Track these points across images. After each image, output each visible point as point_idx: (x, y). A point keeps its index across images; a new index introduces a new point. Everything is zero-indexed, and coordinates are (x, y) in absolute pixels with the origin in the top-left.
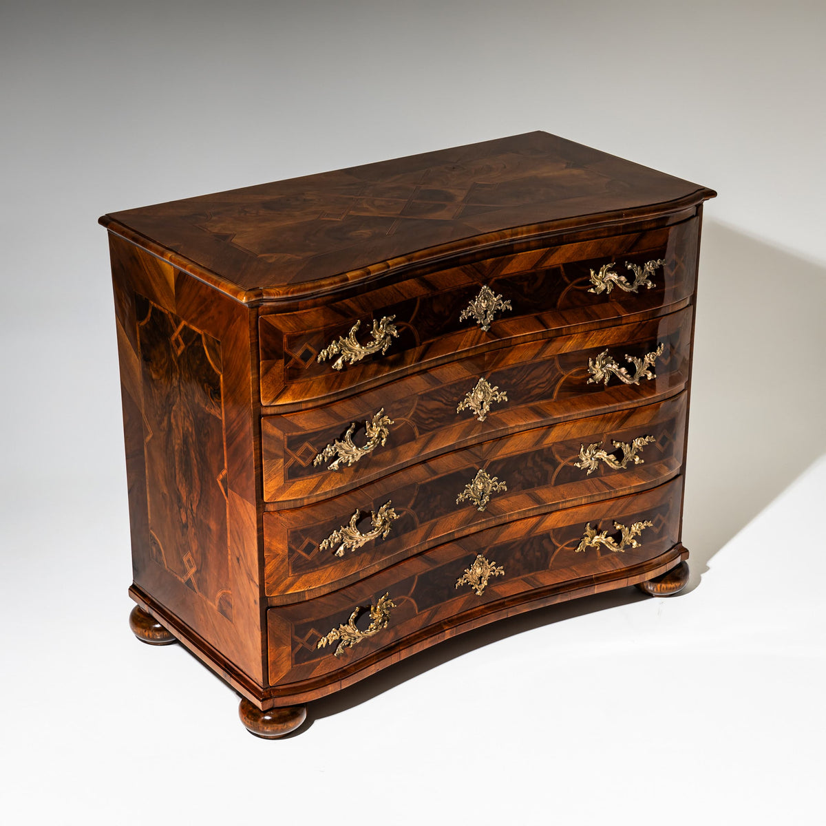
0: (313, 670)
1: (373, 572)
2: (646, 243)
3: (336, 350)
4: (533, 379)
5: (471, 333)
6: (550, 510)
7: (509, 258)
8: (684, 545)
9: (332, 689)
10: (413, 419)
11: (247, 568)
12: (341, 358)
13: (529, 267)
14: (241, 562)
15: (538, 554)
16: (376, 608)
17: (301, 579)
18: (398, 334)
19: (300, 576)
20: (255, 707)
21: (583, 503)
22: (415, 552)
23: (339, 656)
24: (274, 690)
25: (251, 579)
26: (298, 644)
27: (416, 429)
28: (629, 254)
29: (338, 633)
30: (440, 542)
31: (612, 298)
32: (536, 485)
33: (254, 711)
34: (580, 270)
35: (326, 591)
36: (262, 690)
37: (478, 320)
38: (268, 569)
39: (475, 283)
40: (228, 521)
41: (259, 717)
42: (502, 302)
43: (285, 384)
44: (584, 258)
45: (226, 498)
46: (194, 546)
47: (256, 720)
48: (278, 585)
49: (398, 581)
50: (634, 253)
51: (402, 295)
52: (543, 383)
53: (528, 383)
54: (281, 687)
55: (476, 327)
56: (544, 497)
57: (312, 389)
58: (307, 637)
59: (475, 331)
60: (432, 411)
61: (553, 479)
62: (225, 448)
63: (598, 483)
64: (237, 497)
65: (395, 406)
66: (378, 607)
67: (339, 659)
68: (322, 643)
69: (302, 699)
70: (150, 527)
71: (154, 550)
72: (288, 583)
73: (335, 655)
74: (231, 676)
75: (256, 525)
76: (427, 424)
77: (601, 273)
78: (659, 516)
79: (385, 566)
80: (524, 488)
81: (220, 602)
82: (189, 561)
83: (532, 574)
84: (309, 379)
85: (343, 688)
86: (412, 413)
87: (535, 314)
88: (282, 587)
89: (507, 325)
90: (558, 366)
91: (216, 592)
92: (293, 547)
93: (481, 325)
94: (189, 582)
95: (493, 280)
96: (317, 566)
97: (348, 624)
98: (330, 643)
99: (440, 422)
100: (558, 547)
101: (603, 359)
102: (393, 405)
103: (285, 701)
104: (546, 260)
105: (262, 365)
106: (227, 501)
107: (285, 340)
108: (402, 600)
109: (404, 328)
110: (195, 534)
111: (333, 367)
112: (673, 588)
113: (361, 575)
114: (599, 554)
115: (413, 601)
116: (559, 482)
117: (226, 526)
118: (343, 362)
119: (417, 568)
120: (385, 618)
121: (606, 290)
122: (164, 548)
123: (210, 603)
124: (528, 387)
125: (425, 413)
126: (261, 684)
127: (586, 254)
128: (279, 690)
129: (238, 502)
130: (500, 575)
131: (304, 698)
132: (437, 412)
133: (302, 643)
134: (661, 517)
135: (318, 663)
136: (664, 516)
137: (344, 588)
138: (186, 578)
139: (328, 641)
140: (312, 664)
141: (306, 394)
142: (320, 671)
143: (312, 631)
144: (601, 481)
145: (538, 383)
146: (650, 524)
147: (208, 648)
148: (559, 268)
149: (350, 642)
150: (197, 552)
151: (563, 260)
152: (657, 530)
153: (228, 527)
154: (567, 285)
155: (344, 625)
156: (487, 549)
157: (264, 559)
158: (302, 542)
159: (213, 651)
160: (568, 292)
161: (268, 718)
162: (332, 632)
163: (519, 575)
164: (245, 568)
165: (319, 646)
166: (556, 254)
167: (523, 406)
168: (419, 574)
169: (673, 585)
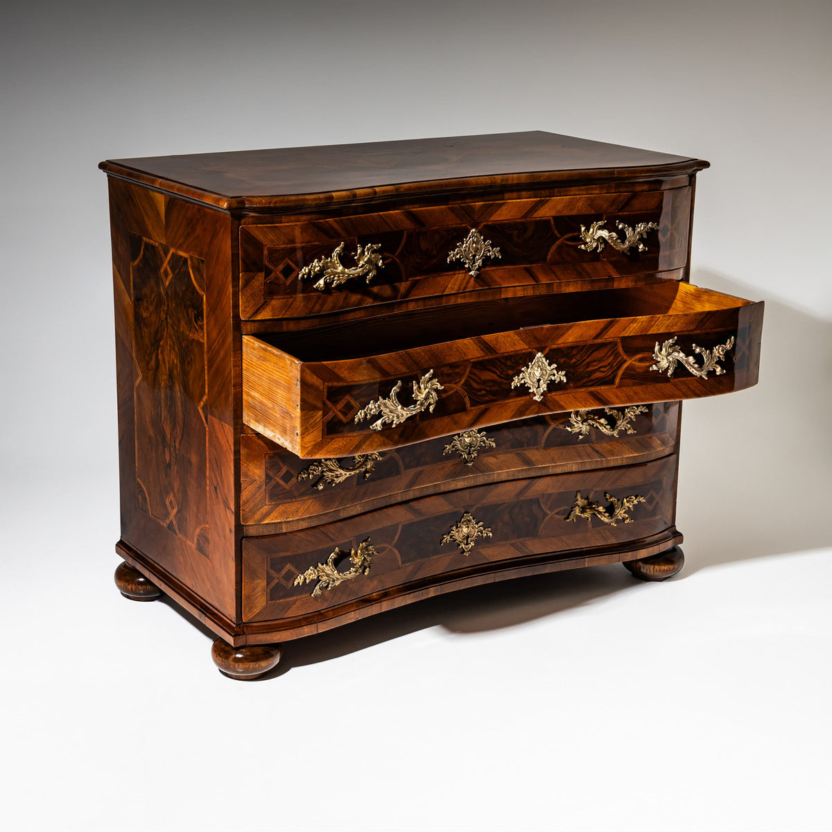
0: (289, 609)
1: (354, 513)
2: (637, 204)
3: (318, 268)
4: (595, 361)
5: (459, 276)
6: (539, 474)
7: (499, 204)
8: (678, 529)
9: (307, 631)
10: (464, 387)
11: (224, 496)
12: (323, 278)
13: (520, 216)
14: (218, 491)
15: (527, 519)
16: (356, 553)
17: (277, 509)
18: (383, 264)
19: (277, 505)
20: (228, 644)
21: (574, 470)
22: (399, 499)
23: (316, 597)
24: (247, 627)
25: (227, 506)
26: (274, 578)
27: (467, 400)
28: (620, 214)
29: (316, 571)
30: (425, 493)
31: (603, 257)
32: (525, 445)
33: (227, 648)
34: (571, 225)
35: (304, 525)
36: (234, 626)
37: (466, 263)
38: (245, 495)
39: (464, 225)
40: (207, 449)
41: (231, 654)
42: (491, 249)
43: (264, 299)
44: (574, 213)
45: (206, 425)
46: (176, 485)
47: (227, 658)
48: (254, 513)
49: (380, 527)
50: (625, 213)
51: (388, 225)
52: (605, 367)
53: (588, 365)
54: (255, 624)
55: (464, 271)
56: (533, 459)
57: (292, 307)
58: (283, 572)
59: (463, 275)
60: (484, 382)
61: (543, 441)
62: (206, 372)
63: (589, 450)
64: (216, 421)
65: (446, 370)
66: (359, 551)
67: (317, 601)
68: (299, 580)
69: (275, 638)
70: (137, 474)
71: (140, 497)
72: (264, 512)
73: (312, 595)
74: (206, 616)
75: (232, 448)
76: (479, 396)
77: (591, 230)
78: (652, 492)
79: (367, 509)
80: (513, 447)
81: (198, 540)
82: (171, 503)
83: (521, 540)
84: (289, 296)
85: (320, 632)
86: (463, 381)
87: (525, 266)
88: (257, 516)
89: (497, 274)
90: (621, 350)
91: (195, 529)
92: (271, 474)
93: (470, 270)
94: (170, 526)
95: (482, 225)
96: (295, 497)
97: (327, 564)
98: (308, 581)
99: (493, 396)
100: (547, 515)
101: (670, 347)
102: (443, 369)
103: (258, 639)
104: (537, 210)
105: (242, 276)
106: (207, 429)
107: (266, 252)
108: (384, 549)
109: (391, 259)
110: (177, 472)
111: (315, 286)
112: (667, 571)
113: (341, 514)
114: (590, 526)
115: (396, 552)
116: (548, 445)
117: (206, 455)
118: (325, 283)
119: (401, 516)
120: (366, 564)
121: (597, 247)
122: (149, 495)
123: (189, 542)
124: (588, 370)
125: (477, 383)
126: (234, 620)
127: (576, 209)
128: (253, 627)
129: (217, 426)
130: (488, 537)
131: (279, 637)
132: (489, 384)
133: (278, 578)
134: (654, 494)
135: (294, 602)
136: (657, 493)
137: (323, 525)
138: (168, 522)
139: (305, 579)
140: (288, 603)
141: (286, 312)
142: (295, 612)
143: (289, 567)
144: (592, 448)
145: (599, 366)
146: (643, 500)
147: (186, 590)
148: (550, 220)
149: (329, 584)
150: (178, 491)
151: (553, 213)
152: (650, 508)
153: (207, 456)
154: (557, 239)
155: (322, 565)
156: (475, 507)
157: (240, 484)
158: (280, 469)
159: (191, 594)
160: (559, 247)
161: (239, 656)
162: (309, 570)
163: (507, 540)
164: (222, 496)
165: (296, 583)
166: (546, 205)
167: (583, 390)
168: (403, 523)
169: (666, 567)
